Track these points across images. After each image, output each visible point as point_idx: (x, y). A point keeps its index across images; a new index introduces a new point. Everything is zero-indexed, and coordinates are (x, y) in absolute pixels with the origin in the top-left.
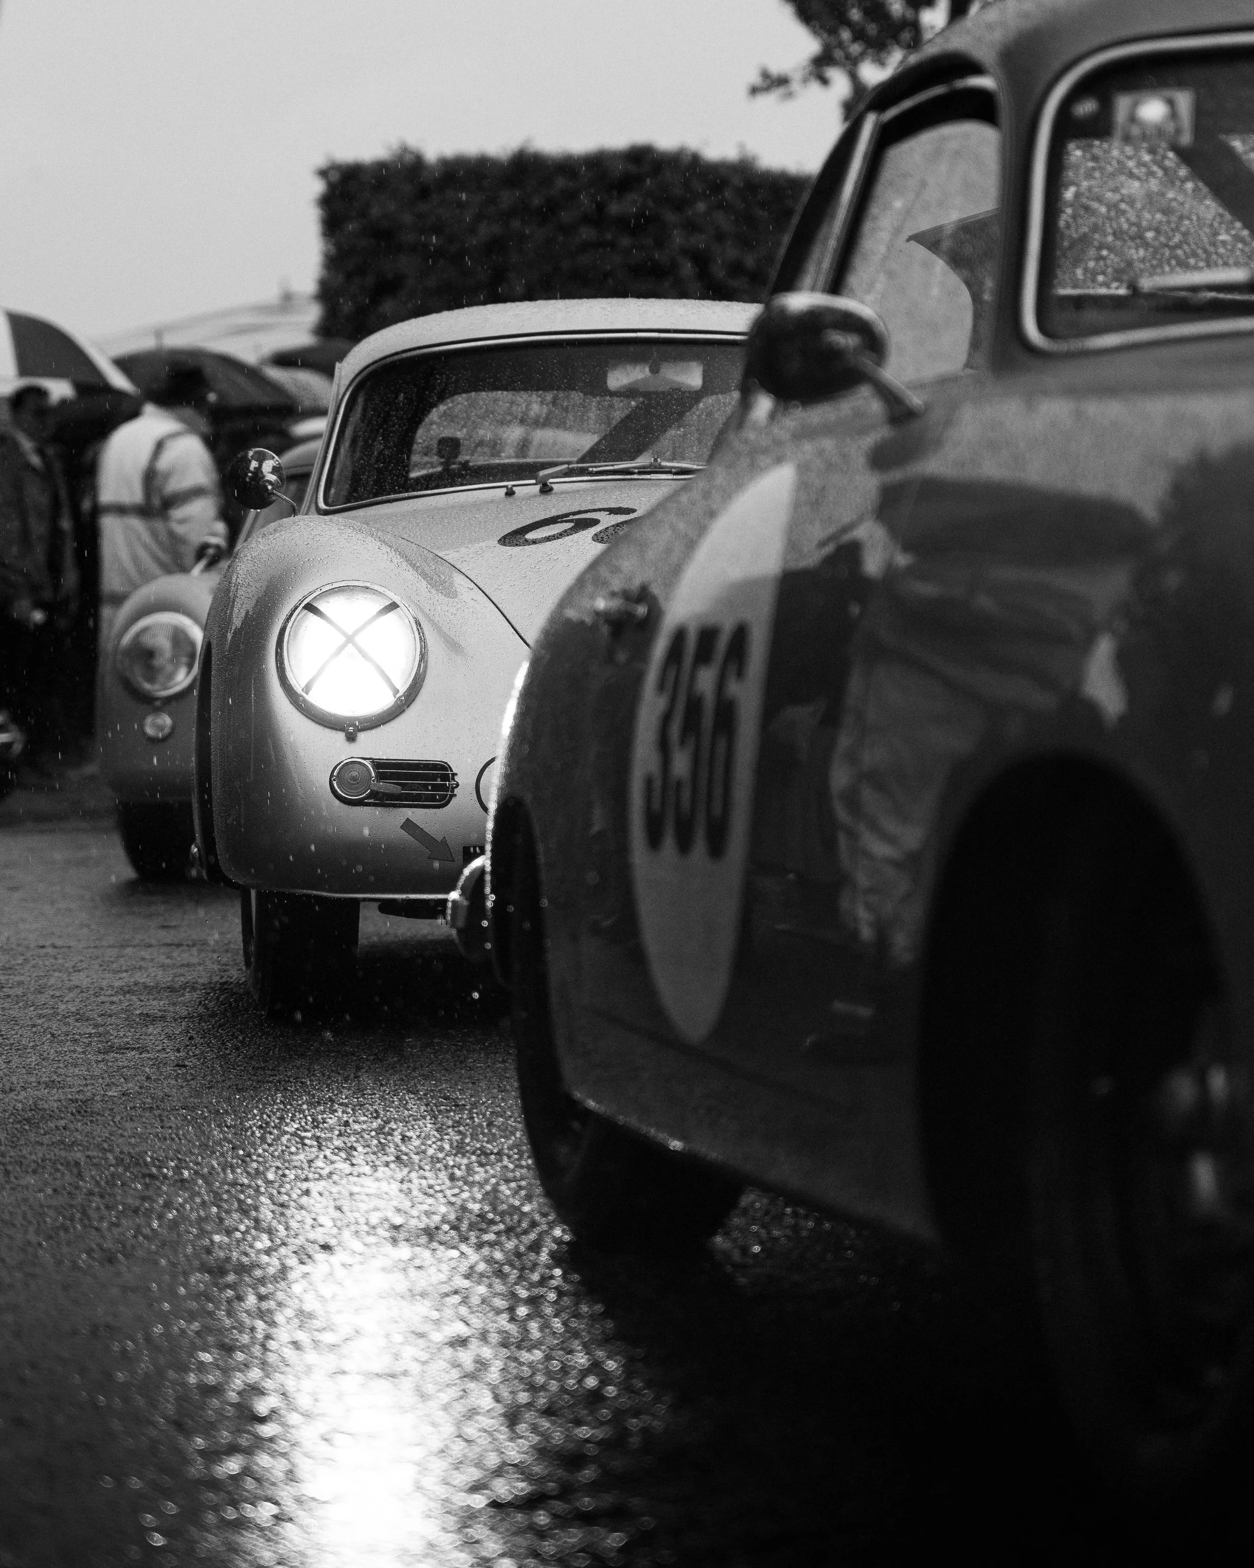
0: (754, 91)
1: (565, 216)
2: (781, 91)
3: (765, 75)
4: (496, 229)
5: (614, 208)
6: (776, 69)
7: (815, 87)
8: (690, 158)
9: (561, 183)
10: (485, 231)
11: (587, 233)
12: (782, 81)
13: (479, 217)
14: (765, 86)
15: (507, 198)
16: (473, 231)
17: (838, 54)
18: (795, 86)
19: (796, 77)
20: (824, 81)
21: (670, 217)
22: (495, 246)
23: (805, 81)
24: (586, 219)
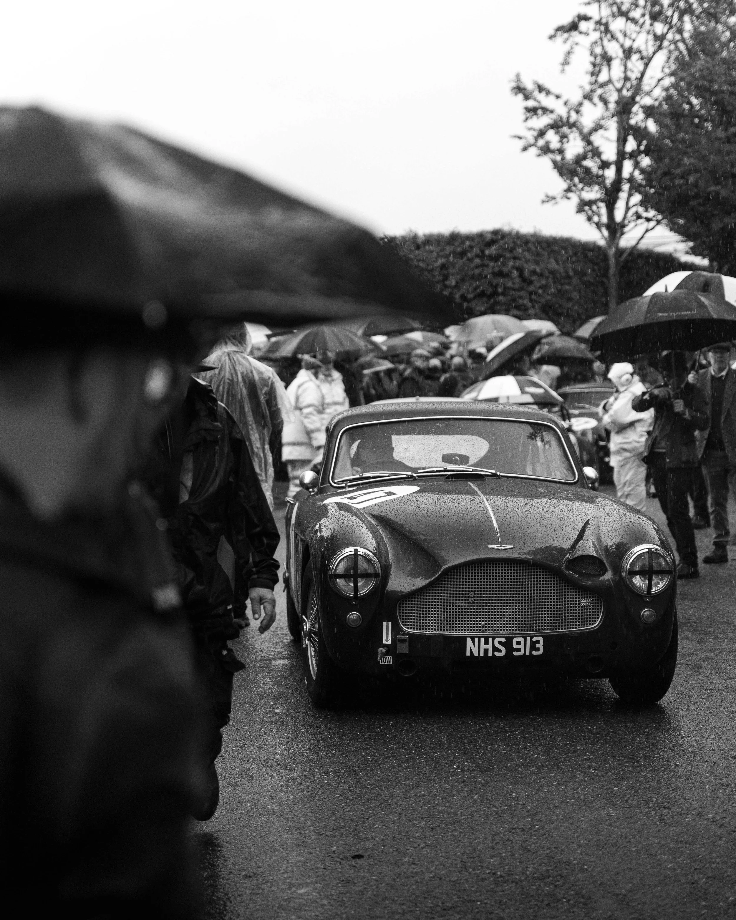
0: (543, 202)
1: (469, 255)
2: (553, 202)
3: (547, 196)
4: (444, 260)
5: (487, 252)
6: (551, 194)
7: (566, 200)
8: (515, 233)
9: (468, 243)
10: (440, 261)
11: (478, 261)
12: (553, 198)
13: (438, 256)
14: (547, 200)
15: (448, 249)
16: (436, 261)
17: (574, 188)
18: (558, 199)
19: (559, 197)
20: (568, 198)
21: (508, 255)
22: (443, 266)
23: (562, 198)
24: (477, 256)
